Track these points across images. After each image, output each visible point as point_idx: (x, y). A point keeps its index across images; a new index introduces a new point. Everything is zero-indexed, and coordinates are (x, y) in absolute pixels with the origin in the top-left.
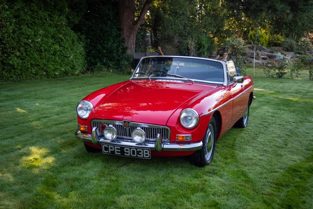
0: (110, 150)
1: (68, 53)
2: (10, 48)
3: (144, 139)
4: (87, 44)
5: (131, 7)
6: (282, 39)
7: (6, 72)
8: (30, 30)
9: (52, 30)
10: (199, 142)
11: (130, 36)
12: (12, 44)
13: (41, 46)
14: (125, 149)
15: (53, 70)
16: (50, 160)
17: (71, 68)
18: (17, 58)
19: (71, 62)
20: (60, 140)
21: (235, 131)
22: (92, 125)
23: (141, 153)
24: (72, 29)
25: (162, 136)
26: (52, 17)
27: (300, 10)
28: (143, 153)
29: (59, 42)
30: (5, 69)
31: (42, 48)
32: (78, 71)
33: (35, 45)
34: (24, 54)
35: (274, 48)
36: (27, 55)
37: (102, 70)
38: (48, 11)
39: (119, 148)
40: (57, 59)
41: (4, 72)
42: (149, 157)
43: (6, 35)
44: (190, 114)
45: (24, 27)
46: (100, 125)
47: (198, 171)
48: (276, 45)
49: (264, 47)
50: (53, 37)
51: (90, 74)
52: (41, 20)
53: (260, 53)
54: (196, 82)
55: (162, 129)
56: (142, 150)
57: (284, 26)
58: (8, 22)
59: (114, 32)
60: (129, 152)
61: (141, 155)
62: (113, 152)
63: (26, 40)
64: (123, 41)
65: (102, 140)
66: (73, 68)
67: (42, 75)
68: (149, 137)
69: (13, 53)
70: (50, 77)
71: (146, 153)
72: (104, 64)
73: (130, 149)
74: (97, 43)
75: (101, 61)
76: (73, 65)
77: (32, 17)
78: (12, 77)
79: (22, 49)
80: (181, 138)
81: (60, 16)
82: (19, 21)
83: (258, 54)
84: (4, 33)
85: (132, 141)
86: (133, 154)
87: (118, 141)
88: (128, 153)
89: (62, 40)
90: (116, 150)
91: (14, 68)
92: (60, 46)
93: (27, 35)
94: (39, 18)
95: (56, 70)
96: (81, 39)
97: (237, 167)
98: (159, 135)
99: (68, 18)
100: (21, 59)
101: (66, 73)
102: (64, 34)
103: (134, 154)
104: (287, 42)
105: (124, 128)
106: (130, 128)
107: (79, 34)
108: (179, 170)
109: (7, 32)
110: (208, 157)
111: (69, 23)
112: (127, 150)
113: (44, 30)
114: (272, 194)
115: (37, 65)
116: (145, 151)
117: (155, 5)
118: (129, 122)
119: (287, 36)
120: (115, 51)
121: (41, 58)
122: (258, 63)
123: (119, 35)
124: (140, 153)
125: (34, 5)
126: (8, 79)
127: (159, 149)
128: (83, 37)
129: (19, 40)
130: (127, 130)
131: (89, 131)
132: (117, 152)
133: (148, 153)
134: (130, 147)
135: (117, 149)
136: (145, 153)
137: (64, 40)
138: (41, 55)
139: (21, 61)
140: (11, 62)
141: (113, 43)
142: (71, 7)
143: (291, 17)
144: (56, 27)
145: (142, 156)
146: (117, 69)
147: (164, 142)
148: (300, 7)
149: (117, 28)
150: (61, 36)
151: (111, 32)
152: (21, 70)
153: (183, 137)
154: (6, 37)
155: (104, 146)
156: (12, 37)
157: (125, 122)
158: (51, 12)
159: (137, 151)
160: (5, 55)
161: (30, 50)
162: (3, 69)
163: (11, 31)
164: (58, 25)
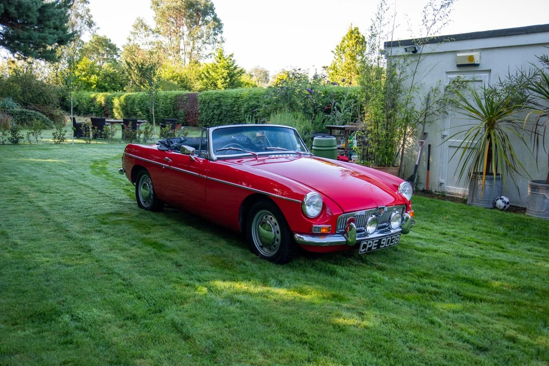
0: (368, 246)
22: (338, 222)
23: (394, 240)
39: (378, 241)
61: (393, 242)
62: (370, 249)
71: (397, 239)
73: (387, 238)
86: (387, 244)
88: (383, 245)
90: (374, 245)
98: (406, 215)
112: (384, 241)
118: (383, 208)
130: (380, 218)
155: (362, 244)
157: (380, 208)
159: (391, 240)
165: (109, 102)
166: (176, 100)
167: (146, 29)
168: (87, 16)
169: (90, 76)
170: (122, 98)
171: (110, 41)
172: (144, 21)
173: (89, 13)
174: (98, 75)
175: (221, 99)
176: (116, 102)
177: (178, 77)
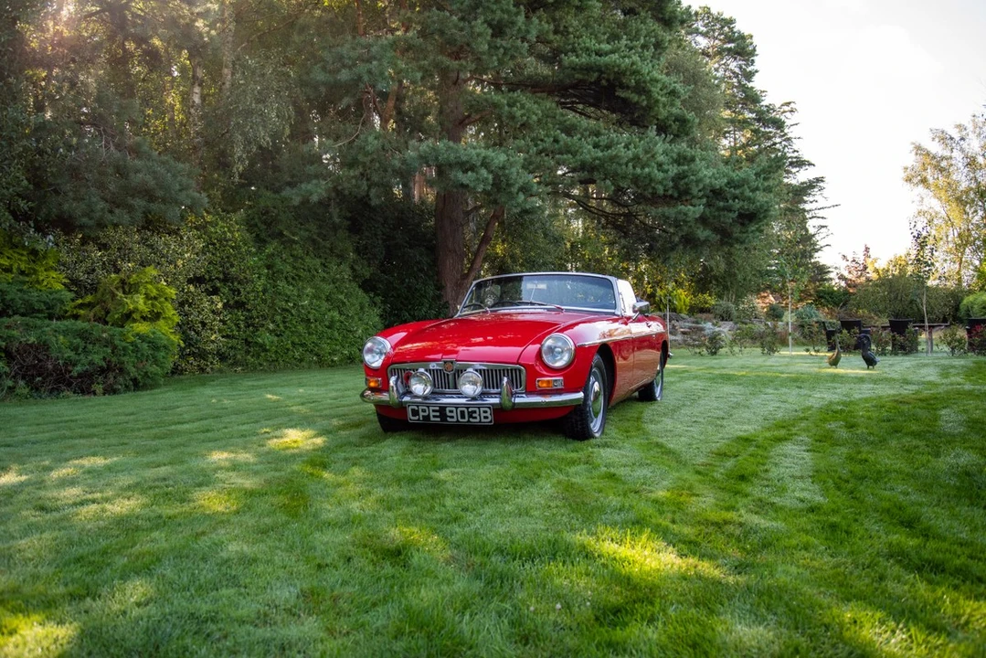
0: (421, 414)
1: (354, 325)
2: (258, 318)
3: (479, 389)
4: (386, 312)
6: (712, 301)
7: (253, 356)
8: (291, 287)
9: (327, 288)
10: (578, 392)
11: (457, 298)
12: (261, 311)
13: (309, 312)
14: (448, 409)
15: (330, 353)
16: (319, 441)
18: (271, 334)
20: (335, 422)
21: (640, 406)
22: (389, 375)
23: (476, 415)
24: (360, 287)
25: (511, 382)
26: (326, 267)
27: (737, 240)
28: (480, 415)
29: (340, 307)
30: (251, 351)
31: (311, 316)
33: (299, 311)
34: (281, 325)
35: (700, 315)
36: (286, 328)
38: (320, 257)
40: (336, 334)
41: (249, 357)
42: (491, 422)
43: (251, 296)
44: (560, 344)
45: (281, 284)
46: (403, 375)
47: (578, 444)
48: (702, 311)
49: (682, 315)
50: (327, 300)
52: (310, 271)
53: (676, 324)
54: (567, 310)
55: (512, 370)
56: (477, 410)
57: (714, 282)
58: (255, 274)
59: (431, 291)
60: (454, 414)
61: (476, 418)
63: (283, 303)
64: (445, 305)
65: (407, 399)
67: (310, 362)
68: (489, 388)
69: (263, 325)
70: (324, 364)
71: (485, 415)
73: (457, 408)
74: (401, 309)
77: (294, 267)
78: (261, 365)
79: (278, 318)
80: (545, 385)
81: (339, 265)
82: (274, 273)
83: (674, 327)
84: (248, 293)
85: (460, 395)
87: (434, 398)
88: (452, 417)
89: (344, 303)
90: (432, 414)
91: (266, 351)
92: (341, 314)
93: (286, 295)
94: (306, 268)
95: (333, 353)
96: (375, 304)
97: (647, 439)
98: (505, 379)
99: (352, 268)
100: (278, 336)
102: (346, 294)
103: (464, 418)
104: (720, 305)
105: (444, 374)
106: (455, 374)
107: (372, 295)
108: (545, 443)
109: (253, 291)
110: (595, 425)
111: (355, 276)
112: (451, 411)
113: (313, 288)
114: (710, 465)
115: (303, 345)
116: (483, 410)
117: (499, 251)
118: (452, 362)
119: (720, 296)
121: (309, 334)
122: (675, 341)
123: (439, 297)
124: (474, 415)
125: (297, 246)
126: (255, 368)
127: (508, 404)
128: (378, 299)
129: (273, 304)
130: (450, 377)
131: (384, 388)
132: (434, 416)
133: (488, 414)
134: (457, 406)
135: (433, 411)
136: (483, 415)
137: (347, 303)
138: (308, 328)
139: (276, 338)
140: (260, 340)
141: (430, 308)
142: (357, 251)
143: (723, 266)
144: (334, 283)
145: (478, 420)
147: (516, 393)
148: (735, 235)
149: (435, 285)
150: (341, 297)
151: (425, 291)
152: (276, 352)
153: (548, 382)
154: (252, 298)
156: (262, 299)
157: (445, 362)
158: (326, 259)
159: (469, 412)
160: (251, 328)
161: (291, 320)
162: (248, 352)
163: (260, 289)
164: (337, 280)
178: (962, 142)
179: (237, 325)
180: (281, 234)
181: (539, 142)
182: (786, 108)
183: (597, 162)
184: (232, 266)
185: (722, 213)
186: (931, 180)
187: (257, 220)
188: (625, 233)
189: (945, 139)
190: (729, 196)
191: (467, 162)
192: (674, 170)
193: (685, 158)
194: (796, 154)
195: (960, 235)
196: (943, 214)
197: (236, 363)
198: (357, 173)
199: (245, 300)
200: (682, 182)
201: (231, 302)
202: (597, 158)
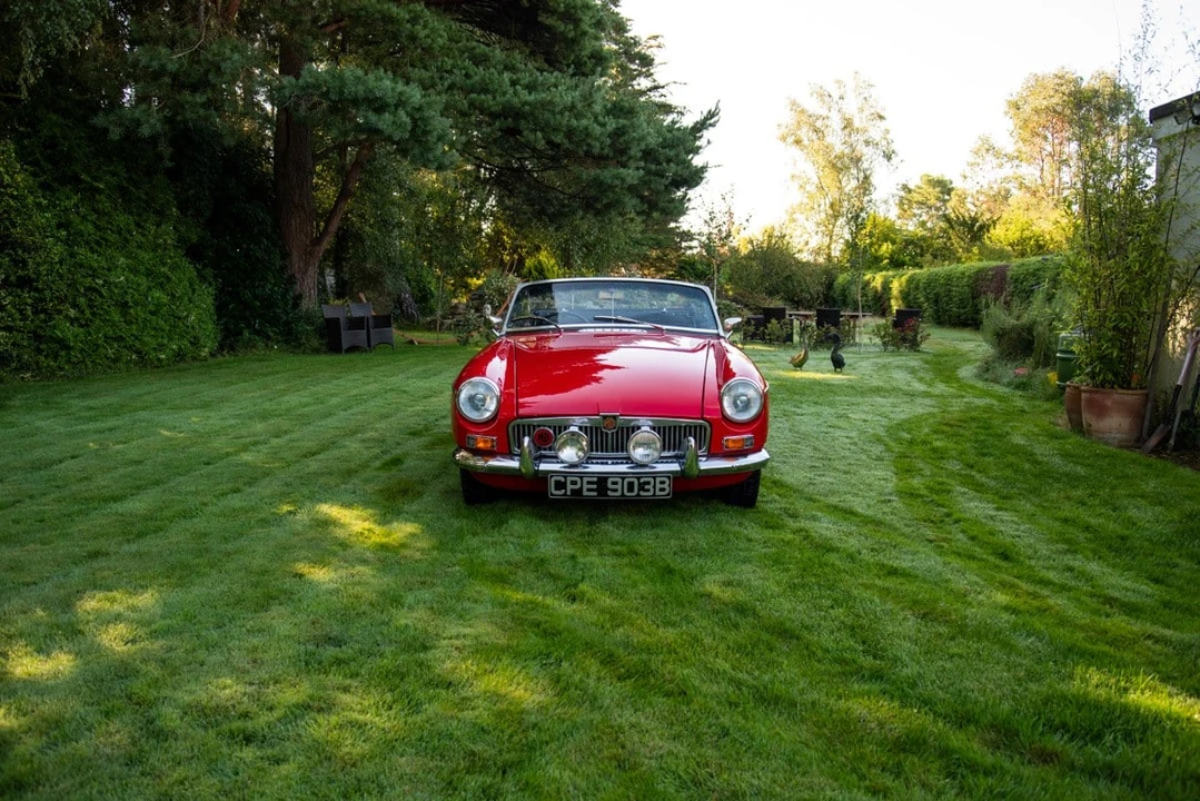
0: (569, 487)
1: (183, 308)
2: (52, 301)
3: (656, 454)
4: (218, 289)
5: (306, 206)
7: (46, 357)
8: (96, 256)
9: (147, 257)
11: (305, 271)
12: (57, 291)
14: (610, 480)
15: (155, 349)
17: (191, 343)
18: (72, 324)
19: (190, 330)
22: (511, 433)
23: (650, 487)
24: (185, 256)
26: (142, 227)
28: (654, 487)
29: (162, 283)
30: (43, 351)
31: (128, 298)
32: (206, 350)
33: (112, 291)
34: (87, 311)
36: (94, 314)
37: (254, 346)
38: (131, 213)
39: (595, 479)
40: (162, 322)
41: (41, 358)
42: (668, 494)
43: (43, 269)
45: (82, 251)
46: (533, 432)
50: (148, 275)
51: (227, 356)
52: (119, 233)
56: (652, 480)
58: (47, 237)
59: (276, 262)
60: (619, 487)
61: (648, 490)
62: (578, 492)
63: (89, 279)
64: (291, 281)
65: (548, 466)
66: (195, 343)
67: (128, 362)
69: (59, 312)
70: (146, 363)
71: (662, 486)
72: (258, 333)
73: (623, 479)
74: (238, 285)
75: (249, 326)
76: (195, 337)
77: (97, 227)
79: (82, 301)
80: (732, 445)
81: (158, 225)
84: (38, 264)
85: (628, 459)
86: (629, 491)
88: (616, 490)
89: (169, 279)
90: (586, 486)
91: (68, 348)
93: (91, 268)
94: (114, 229)
95: (161, 347)
96: (206, 279)
98: (691, 440)
99: (176, 230)
100: (81, 326)
101: (180, 356)
102: (171, 266)
103: (633, 491)
105: (602, 432)
106: (617, 432)
107: (200, 266)
109: (45, 262)
111: (181, 240)
112: (616, 483)
113: (127, 257)
115: (119, 339)
116: (658, 480)
118: (615, 417)
120: (281, 304)
121: (127, 323)
124: (647, 487)
125: (102, 197)
126: (53, 374)
127: (690, 472)
128: (207, 273)
129: (74, 280)
130: (610, 436)
132: (588, 490)
133: (666, 486)
134: (622, 475)
135: (589, 483)
136: (658, 486)
137: (173, 279)
138: (124, 314)
139: (81, 330)
140: (57, 333)
142: (183, 207)
144: (154, 250)
145: (651, 493)
146: (287, 342)
149: (281, 253)
150: (165, 270)
151: (269, 262)
152: (83, 350)
153: (736, 441)
154: (44, 273)
155: (553, 479)
156: (58, 274)
157: (605, 417)
158: (139, 215)
159: (639, 484)
160: (42, 316)
161: (102, 303)
162: (39, 351)
163: (57, 260)
164: (159, 245)
165: (886, 286)
166: (977, 280)
167: (997, 155)
168: (884, 143)
169: (880, 246)
170: (904, 279)
171: (951, 183)
172: (992, 141)
173: (889, 137)
174: (893, 243)
175: (1041, 273)
176: (896, 286)
177: (1030, 239)
178: (840, 102)
179: (21, 311)
180: (76, 180)
181: (446, 75)
182: (653, 42)
183: (527, 108)
184: (14, 225)
185: (652, 178)
186: (806, 142)
187: (38, 156)
188: (510, 191)
189: (824, 96)
190: (662, 158)
191: (380, 98)
192: (612, 124)
193: (621, 109)
194: (663, 99)
195: (832, 205)
196: (816, 181)
197: (24, 367)
198: (204, 99)
199: (33, 276)
200: (621, 140)
201: (13, 278)
202: (526, 103)
